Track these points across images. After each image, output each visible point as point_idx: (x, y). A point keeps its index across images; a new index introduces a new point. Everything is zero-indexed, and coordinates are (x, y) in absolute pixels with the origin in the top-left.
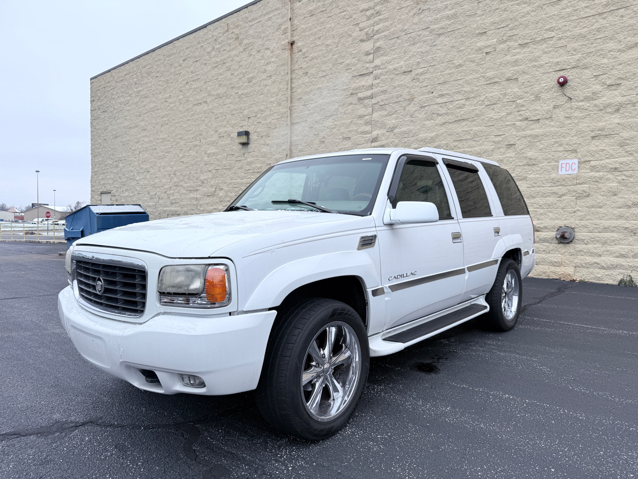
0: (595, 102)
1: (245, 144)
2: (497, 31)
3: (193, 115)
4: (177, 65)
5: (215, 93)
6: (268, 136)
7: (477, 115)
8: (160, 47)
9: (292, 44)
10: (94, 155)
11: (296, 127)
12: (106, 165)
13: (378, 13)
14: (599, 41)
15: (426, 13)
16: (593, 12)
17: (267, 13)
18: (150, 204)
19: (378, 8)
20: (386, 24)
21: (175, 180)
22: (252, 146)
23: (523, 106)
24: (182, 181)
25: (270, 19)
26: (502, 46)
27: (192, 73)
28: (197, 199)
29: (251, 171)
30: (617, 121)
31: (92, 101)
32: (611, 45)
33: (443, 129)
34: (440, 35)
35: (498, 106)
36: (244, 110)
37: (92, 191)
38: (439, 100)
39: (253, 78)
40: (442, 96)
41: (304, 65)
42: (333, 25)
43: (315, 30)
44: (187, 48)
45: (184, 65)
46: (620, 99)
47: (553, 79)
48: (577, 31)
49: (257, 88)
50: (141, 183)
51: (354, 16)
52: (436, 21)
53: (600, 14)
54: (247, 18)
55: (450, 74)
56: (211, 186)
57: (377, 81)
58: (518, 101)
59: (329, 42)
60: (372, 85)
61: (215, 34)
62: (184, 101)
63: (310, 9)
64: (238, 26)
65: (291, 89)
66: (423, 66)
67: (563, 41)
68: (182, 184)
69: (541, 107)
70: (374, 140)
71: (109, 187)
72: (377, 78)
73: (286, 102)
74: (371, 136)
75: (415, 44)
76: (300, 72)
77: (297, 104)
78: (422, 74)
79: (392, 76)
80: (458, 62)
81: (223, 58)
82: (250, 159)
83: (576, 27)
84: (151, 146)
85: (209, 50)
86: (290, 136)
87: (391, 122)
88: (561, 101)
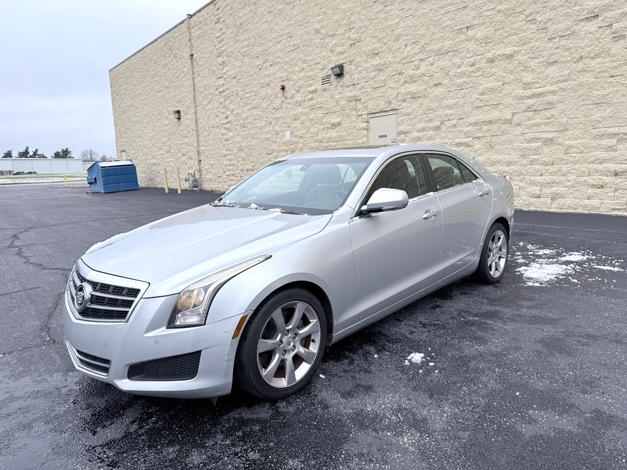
0: (294, 100)
1: (179, 119)
2: (263, 56)
3: (157, 98)
4: (147, 64)
5: (164, 85)
6: (187, 113)
7: (259, 105)
8: (139, 52)
9: (192, 56)
10: (116, 125)
11: (198, 108)
12: (121, 132)
13: (222, 40)
14: (293, 65)
15: (239, 42)
16: (290, 49)
17: (182, 34)
18: (144, 158)
19: (222, 37)
20: (226, 47)
21: (153, 142)
22: (181, 119)
23: (273, 101)
24: (156, 142)
25: (182, 38)
26: (264, 65)
27: (154, 71)
28: (162, 154)
29: (183, 136)
30: (300, 111)
31: (111, 87)
32: (297, 69)
33: (249, 113)
34: (244, 56)
35: (265, 100)
36: (177, 96)
37: (117, 150)
38: (247, 95)
39: (179, 76)
40: (247, 93)
41: (198, 70)
42: (207, 45)
43: (200, 48)
44: (151, 53)
45: (150, 65)
46: (300, 99)
47: (279, 88)
48: (287, 59)
49: (181, 83)
50: (138, 144)
51: (214, 41)
52: (242, 48)
53: (292, 50)
54: (173, 36)
55: (249, 80)
56: (168, 146)
57: (225, 82)
58: (271, 98)
59: (206, 56)
60: (223, 84)
61: (162, 45)
62: (152, 89)
63: (198, 33)
64: (170, 41)
65: (194, 84)
66: (240, 74)
67: (282, 64)
68: (156, 144)
69: (278, 102)
70: (227, 118)
71: (124, 147)
72: (225, 80)
73: (192, 93)
74: (225, 115)
75: (236, 61)
76: (196, 74)
77: (197, 93)
78: (240, 79)
79: (230, 79)
80: (251, 73)
81: (166, 61)
82: (182, 128)
83: (286, 57)
84: (140, 119)
85: (160, 56)
86: (196, 114)
87: (232, 107)
88: (284, 99)
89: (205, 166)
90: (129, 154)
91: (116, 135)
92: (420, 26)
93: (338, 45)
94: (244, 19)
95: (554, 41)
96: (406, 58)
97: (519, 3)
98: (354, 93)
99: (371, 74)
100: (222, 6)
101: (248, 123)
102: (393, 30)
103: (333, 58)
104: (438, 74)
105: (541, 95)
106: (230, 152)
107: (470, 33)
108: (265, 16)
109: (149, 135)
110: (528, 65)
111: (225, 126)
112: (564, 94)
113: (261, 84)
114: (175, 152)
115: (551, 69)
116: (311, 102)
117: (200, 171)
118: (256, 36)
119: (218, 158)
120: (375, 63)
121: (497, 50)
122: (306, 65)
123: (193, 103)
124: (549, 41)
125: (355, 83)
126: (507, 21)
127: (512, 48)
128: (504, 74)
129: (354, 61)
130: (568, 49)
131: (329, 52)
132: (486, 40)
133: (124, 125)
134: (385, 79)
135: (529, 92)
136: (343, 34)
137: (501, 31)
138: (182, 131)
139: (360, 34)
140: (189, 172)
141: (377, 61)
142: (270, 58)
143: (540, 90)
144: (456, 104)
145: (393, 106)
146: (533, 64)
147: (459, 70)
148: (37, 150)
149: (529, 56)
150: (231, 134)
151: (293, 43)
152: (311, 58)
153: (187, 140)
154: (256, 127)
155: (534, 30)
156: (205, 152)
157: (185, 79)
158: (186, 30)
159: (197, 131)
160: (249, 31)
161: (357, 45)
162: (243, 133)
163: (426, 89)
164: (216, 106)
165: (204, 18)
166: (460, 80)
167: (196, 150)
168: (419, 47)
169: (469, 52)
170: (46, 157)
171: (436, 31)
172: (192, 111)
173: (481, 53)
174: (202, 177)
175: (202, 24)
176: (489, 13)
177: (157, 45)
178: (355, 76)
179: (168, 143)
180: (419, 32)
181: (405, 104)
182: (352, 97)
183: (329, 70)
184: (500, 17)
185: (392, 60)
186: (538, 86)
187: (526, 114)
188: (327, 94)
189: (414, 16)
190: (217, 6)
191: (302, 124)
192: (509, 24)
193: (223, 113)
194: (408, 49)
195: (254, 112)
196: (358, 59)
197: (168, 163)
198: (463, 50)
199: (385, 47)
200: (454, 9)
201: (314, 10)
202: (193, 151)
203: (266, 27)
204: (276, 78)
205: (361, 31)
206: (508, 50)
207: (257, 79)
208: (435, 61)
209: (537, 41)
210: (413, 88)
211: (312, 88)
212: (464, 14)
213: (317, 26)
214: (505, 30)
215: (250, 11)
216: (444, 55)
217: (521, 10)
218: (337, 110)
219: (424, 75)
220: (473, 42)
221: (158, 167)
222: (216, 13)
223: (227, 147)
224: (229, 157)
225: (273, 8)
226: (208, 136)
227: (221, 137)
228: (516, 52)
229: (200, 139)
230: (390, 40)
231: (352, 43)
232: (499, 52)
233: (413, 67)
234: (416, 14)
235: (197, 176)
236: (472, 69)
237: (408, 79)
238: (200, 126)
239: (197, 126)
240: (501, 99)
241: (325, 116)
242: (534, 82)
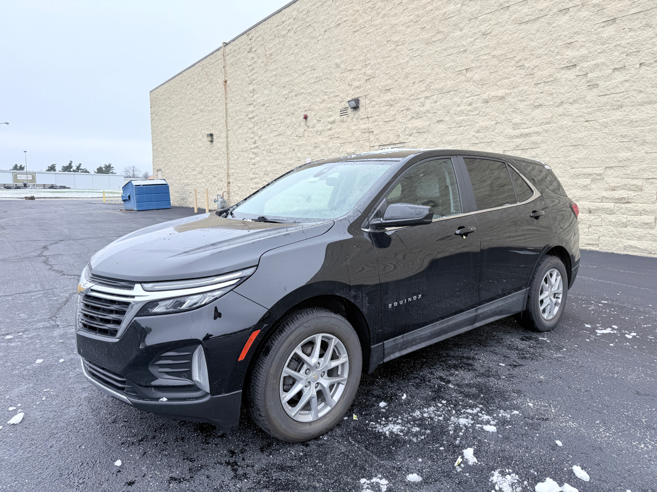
0: (315, 129)
1: (212, 141)
2: (289, 86)
3: (192, 121)
4: (184, 88)
5: (199, 108)
6: (220, 137)
7: (284, 132)
8: (178, 75)
9: (226, 82)
10: (154, 145)
11: (229, 132)
12: (158, 151)
13: (253, 68)
14: (315, 96)
15: (268, 72)
16: (313, 81)
17: (217, 61)
18: (178, 178)
19: (253, 65)
20: (256, 75)
21: (187, 163)
22: (214, 142)
23: (296, 129)
24: (189, 163)
25: (218, 65)
26: (290, 95)
27: (191, 94)
28: (195, 175)
29: (214, 159)
30: (320, 139)
31: (151, 107)
32: (318, 100)
33: (275, 139)
34: (272, 85)
35: (290, 128)
36: (211, 120)
37: (154, 169)
38: (274, 123)
39: (213, 100)
40: (274, 120)
41: (230, 96)
42: (239, 73)
43: (234, 75)
44: (188, 78)
45: (188, 88)
46: (320, 128)
47: (302, 117)
48: (310, 90)
49: (215, 107)
50: (174, 164)
51: (246, 69)
52: (271, 77)
53: (315, 82)
54: (210, 62)
55: (276, 108)
56: (200, 167)
57: (254, 109)
58: (295, 126)
59: (238, 83)
60: (253, 111)
61: (199, 70)
62: (188, 112)
63: (232, 61)
64: (207, 67)
65: (226, 109)
66: (268, 102)
67: (306, 95)
68: (189, 165)
69: (301, 130)
70: (255, 143)
71: (160, 166)
72: (254, 107)
73: (225, 117)
74: (254, 140)
75: (265, 89)
76: (229, 99)
77: (229, 118)
78: (268, 107)
79: (259, 107)
80: (278, 101)
81: (202, 86)
82: (214, 151)
83: (309, 88)
84: (176, 140)
85: (196, 80)
86: (227, 138)
87: (260, 133)
88: (306, 128)
89: (233, 188)
90: (164, 173)
91: (153, 154)
92: (426, 65)
93: (355, 80)
94: (274, 50)
95: (539, 86)
96: (413, 95)
97: (511, 50)
98: (368, 125)
99: (383, 108)
100: (255, 36)
101: (274, 149)
102: (403, 69)
103: (351, 92)
104: (441, 112)
105: (527, 135)
106: (256, 176)
107: (469, 75)
108: (292, 48)
109: (184, 155)
110: (517, 107)
111: (253, 150)
112: (547, 135)
113: (287, 113)
114: (206, 174)
115: (537, 111)
116: (330, 132)
117: (229, 193)
118: (283, 66)
119: (245, 181)
120: (387, 98)
121: (492, 91)
122: (326, 97)
123: (225, 127)
124: (535, 86)
125: (369, 116)
126: (500, 65)
127: (504, 91)
128: (497, 114)
129: (369, 96)
130: (551, 95)
131: (347, 86)
132: (482, 82)
133: (161, 145)
134: (395, 114)
135: (517, 132)
136: (360, 70)
137: (495, 75)
138: (214, 153)
139: (374, 71)
140: (219, 193)
141: (388, 97)
142: (295, 88)
143: (527, 130)
144: (455, 140)
145: (401, 140)
146: (521, 106)
147: (459, 109)
148: (80, 164)
149: (518, 98)
150: (258, 159)
151: (316, 75)
152: (331, 90)
153: (218, 163)
154: (280, 153)
155: (523, 75)
156: (234, 174)
157: (219, 104)
158: (221, 57)
159: (228, 154)
160: (277, 61)
161: (372, 81)
162: (269, 158)
163: (430, 125)
164: (246, 131)
165: (238, 46)
166: (459, 118)
167: (226, 172)
168: (425, 85)
169: (468, 93)
170: (88, 172)
171: (440, 71)
172: (224, 135)
173: (478, 94)
174: (231, 198)
175: (236, 52)
176: (485, 57)
177: (195, 70)
178: (369, 110)
179: (201, 165)
180: (425, 71)
181: (411, 138)
182: (365, 129)
183: (346, 103)
184: (495, 62)
185: (402, 96)
186: (525, 127)
187: (515, 152)
188: (344, 125)
189: (422, 57)
190: (250, 36)
191: (322, 152)
192: (502, 69)
193: (252, 138)
194: (416, 86)
195: (280, 139)
196: (372, 94)
197: (200, 184)
198: (462, 90)
199: (395, 84)
200: (456, 52)
201: (336, 45)
202: (223, 173)
203: (293, 58)
204: (300, 108)
205: (375, 68)
206: (501, 93)
207: (283, 108)
208: (438, 99)
209: (525, 85)
210: (418, 123)
211: (331, 119)
212: (464, 57)
213: (338, 61)
214: (499, 74)
215: (279, 43)
216: (446, 94)
217: (512, 56)
218: (352, 141)
219: (428, 111)
220: (471, 83)
221: (190, 187)
222: (249, 43)
223: (254, 170)
224: (256, 180)
225: (300, 41)
226: (237, 159)
227: (249, 161)
228: (507, 94)
229: (230, 162)
230: (400, 78)
231: (367, 78)
232: (493, 94)
233: (420, 104)
234: (423, 55)
235: (226, 198)
236: (470, 108)
237: (414, 115)
238: (231, 149)
239: (227, 149)
240: (494, 137)
241: (342, 146)
242: (522, 123)
